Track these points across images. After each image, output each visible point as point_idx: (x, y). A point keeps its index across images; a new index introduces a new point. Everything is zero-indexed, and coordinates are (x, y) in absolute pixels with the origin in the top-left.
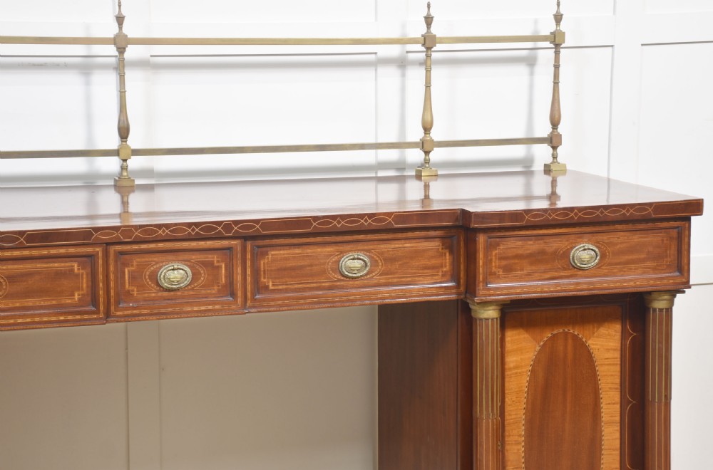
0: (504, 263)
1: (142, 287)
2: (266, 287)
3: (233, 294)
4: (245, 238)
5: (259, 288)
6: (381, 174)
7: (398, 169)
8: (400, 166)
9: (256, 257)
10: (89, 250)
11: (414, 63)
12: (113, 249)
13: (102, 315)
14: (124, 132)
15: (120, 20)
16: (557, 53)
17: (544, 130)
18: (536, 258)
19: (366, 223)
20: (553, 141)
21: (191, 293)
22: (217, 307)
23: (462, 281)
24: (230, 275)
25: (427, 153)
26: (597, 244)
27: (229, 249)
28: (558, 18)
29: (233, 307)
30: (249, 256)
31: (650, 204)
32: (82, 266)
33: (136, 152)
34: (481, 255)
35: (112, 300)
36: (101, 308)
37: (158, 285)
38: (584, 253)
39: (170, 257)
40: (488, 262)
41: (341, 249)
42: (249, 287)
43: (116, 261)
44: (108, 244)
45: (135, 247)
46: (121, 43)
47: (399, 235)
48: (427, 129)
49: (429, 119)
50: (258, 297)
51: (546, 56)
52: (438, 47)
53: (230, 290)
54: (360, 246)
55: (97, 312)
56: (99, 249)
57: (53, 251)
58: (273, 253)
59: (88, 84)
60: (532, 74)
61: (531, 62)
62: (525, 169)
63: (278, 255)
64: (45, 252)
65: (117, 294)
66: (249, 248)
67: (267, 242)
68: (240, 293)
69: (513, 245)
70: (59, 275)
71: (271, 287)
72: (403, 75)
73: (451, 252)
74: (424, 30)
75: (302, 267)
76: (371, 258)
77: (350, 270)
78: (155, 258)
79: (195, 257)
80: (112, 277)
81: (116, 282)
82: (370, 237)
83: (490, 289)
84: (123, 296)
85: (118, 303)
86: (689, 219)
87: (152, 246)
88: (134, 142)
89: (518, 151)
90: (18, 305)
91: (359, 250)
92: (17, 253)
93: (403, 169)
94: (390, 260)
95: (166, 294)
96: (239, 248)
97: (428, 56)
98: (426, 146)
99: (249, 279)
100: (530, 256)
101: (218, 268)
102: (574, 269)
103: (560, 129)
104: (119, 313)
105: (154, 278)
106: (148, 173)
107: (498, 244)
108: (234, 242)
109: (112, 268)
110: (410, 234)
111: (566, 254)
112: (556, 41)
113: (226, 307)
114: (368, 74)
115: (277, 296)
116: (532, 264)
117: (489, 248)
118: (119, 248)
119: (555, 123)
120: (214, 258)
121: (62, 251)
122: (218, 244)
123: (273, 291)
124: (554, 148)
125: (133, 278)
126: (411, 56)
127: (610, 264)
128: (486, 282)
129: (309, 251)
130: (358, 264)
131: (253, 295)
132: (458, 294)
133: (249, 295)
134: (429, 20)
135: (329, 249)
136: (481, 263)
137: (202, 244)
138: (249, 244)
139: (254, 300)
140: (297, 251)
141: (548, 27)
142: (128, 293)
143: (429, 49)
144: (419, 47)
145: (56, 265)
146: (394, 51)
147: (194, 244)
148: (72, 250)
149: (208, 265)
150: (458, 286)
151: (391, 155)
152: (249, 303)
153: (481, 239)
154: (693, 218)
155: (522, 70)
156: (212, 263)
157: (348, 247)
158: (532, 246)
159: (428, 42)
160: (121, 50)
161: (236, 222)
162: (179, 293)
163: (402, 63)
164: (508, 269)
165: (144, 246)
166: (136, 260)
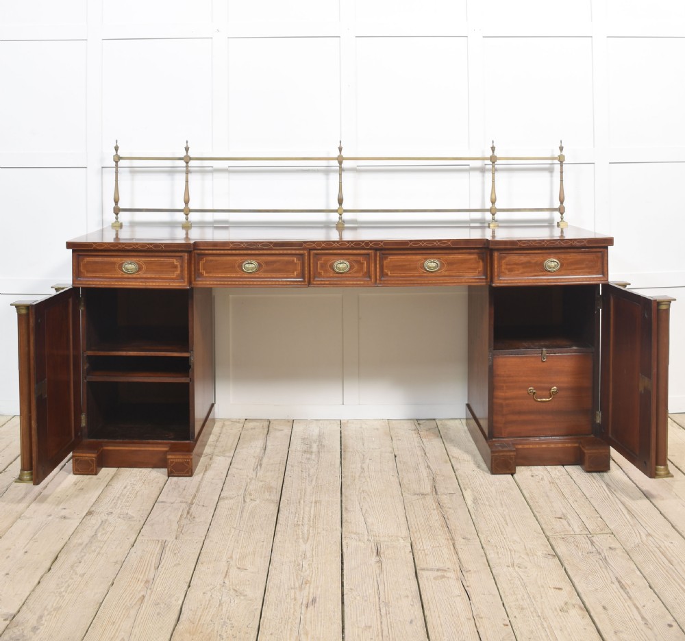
0: (509, 267)
1: (326, 271)
2: (387, 274)
3: (370, 277)
4: (376, 250)
5: (383, 274)
6: (472, 225)
7: (481, 223)
8: (482, 221)
9: (381, 260)
10: (301, 252)
11: (488, 170)
12: (312, 252)
13: (306, 283)
14: (340, 201)
15: (340, 149)
16: (562, 166)
17: (557, 205)
18: (527, 265)
19: (437, 245)
20: (561, 210)
21: (350, 275)
22: (362, 283)
23: (488, 276)
24: (368, 267)
25: (493, 215)
26: (558, 259)
27: (368, 254)
28: (561, 149)
29: (370, 282)
30: (378, 258)
31: (585, 239)
32: (298, 259)
33: (346, 211)
34: (496, 262)
35: (312, 276)
36: (306, 280)
37: (334, 270)
38: (552, 263)
39: (339, 257)
40: (500, 266)
41: (424, 257)
42: (378, 274)
43: (314, 258)
44: (310, 249)
45: (322, 251)
46: (340, 160)
47: (455, 251)
48: (493, 202)
49: (494, 197)
50: (383, 279)
51: (558, 167)
52: (498, 162)
53: (368, 274)
54: (435, 256)
55: (304, 281)
56: (305, 252)
57: (285, 252)
58: (391, 258)
59: (328, 179)
60: (552, 176)
61: (551, 170)
62: (550, 224)
63: (392, 259)
64: (281, 252)
65: (314, 274)
66: (378, 254)
67: (387, 252)
68: (373, 276)
69: (514, 258)
70: (288, 263)
71: (389, 275)
72: (483, 176)
73: (483, 260)
74: (491, 153)
75: (405, 265)
76: (441, 262)
77: (430, 268)
78: (332, 257)
79: (351, 258)
80: (312, 265)
81: (314, 268)
82: (440, 251)
83: (501, 280)
84: (318, 275)
85: (314, 278)
86: (607, 248)
87: (331, 251)
88: (345, 206)
89: (545, 215)
90: (269, 276)
91: (434, 258)
92: (269, 252)
93: (484, 223)
94: (450, 264)
95: (337, 275)
96: (373, 254)
97: (493, 167)
98: (493, 211)
99: (378, 270)
100: (522, 264)
101: (363, 264)
102: (546, 271)
103: (565, 204)
104: (315, 283)
105: (332, 266)
106: (355, 222)
107: (505, 257)
108: (370, 251)
109: (312, 261)
110: (461, 251)
111: (541, 264)
112: (561, 160)
113: (366, 283)
114: (466, 175)
115: (392, 279)
116: (523, 268)
117: (500, 259)
118: (315, 251)
119: (562, 201)
120: (360, 258)
121: (289, 252)
122: (362, 252)
123: (390, 276)
124: (562, 214)
125: (322, 266)
126: (487, 167)
127: (566, 270)
128: (499, 276)
129: (409, 257)
130: (434, 265)
131: (380, 277)
132: (486, 282)
133: (378, 278)
134: (493, 149)
135: (419, 257)
136: (496, 266)
137: (355, 252)
138: (378, 253)
139: (380, 280)
140: (403, 257)
141: (557, 153)
142: (320, 273)
143: (493, 163)
144: (489, 162)
145: (286, 258)
146: (478, 164)
147: (350, 251)
148: (293, 252)
149: (357, 262)
150: (486, 278)
151: (477, 216)
152: (378, 282)
153: (496, 254)
154: (609, 247)
155: (547, 174)
156: (360, 261)
157: (429, 256)
158: (524, 259)
159: (493, 159)
160: (340, 163)
161: (371, 241)
162: (344, 275)
163: (483, 170)
164: (511, 270)
165: (327, 251)
166: (324, 258)
